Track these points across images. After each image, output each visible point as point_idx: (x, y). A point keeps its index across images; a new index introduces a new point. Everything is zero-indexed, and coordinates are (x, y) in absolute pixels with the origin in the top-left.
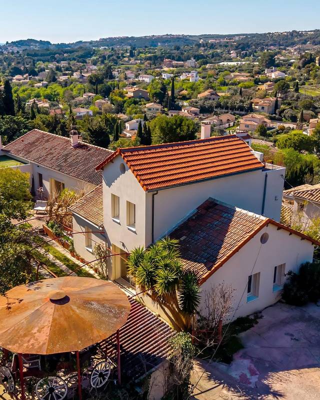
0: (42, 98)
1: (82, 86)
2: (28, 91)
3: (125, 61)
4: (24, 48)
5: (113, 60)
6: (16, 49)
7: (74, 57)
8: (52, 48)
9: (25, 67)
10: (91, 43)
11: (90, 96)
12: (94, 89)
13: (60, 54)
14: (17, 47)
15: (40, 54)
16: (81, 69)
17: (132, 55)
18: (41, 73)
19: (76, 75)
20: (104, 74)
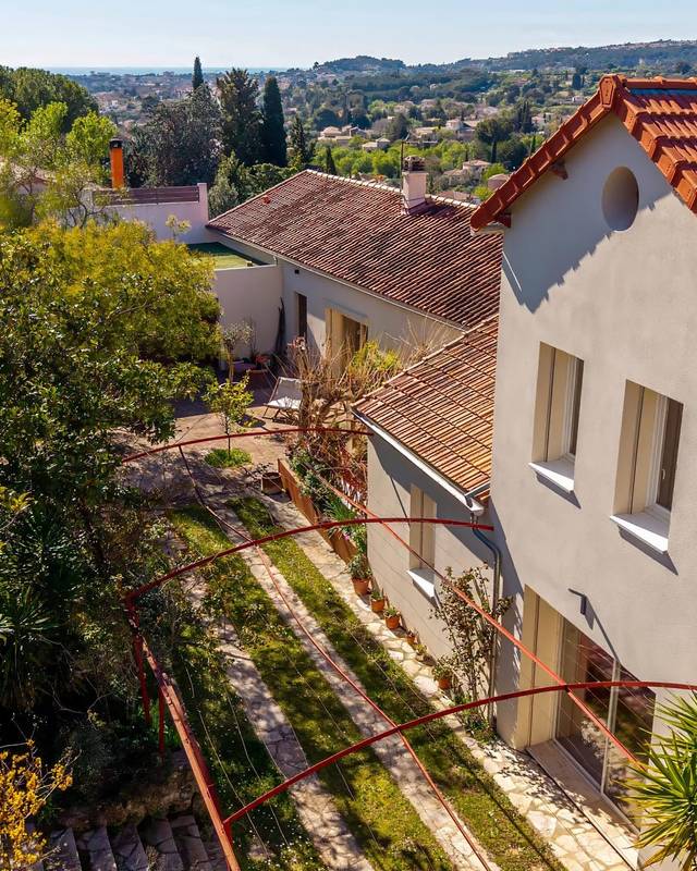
0: (375, 172)
1: (463, 146)
2: (347, 158)
3: (560, 97)
4: (348, 73)
5: (536, 95)
6: (330, 77)
7: (451, 90)
8: (406, 74)
9: (346, 111)
10: (489, 62)
11: (477, 168)
12: (489, 153)
13: (420, 85)
14: (335, 72)
15: (378, 85)
16: (463, 115)
17: (578, 84)
18: (377, 122)
19: (451, 126)
20: (513, 121)
